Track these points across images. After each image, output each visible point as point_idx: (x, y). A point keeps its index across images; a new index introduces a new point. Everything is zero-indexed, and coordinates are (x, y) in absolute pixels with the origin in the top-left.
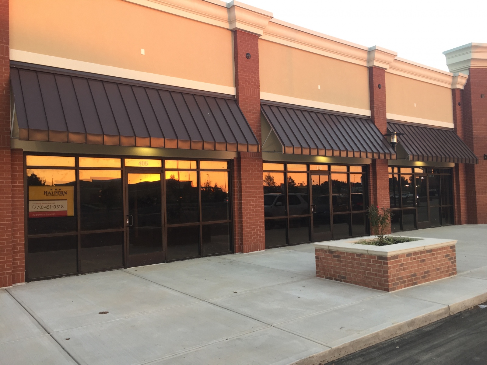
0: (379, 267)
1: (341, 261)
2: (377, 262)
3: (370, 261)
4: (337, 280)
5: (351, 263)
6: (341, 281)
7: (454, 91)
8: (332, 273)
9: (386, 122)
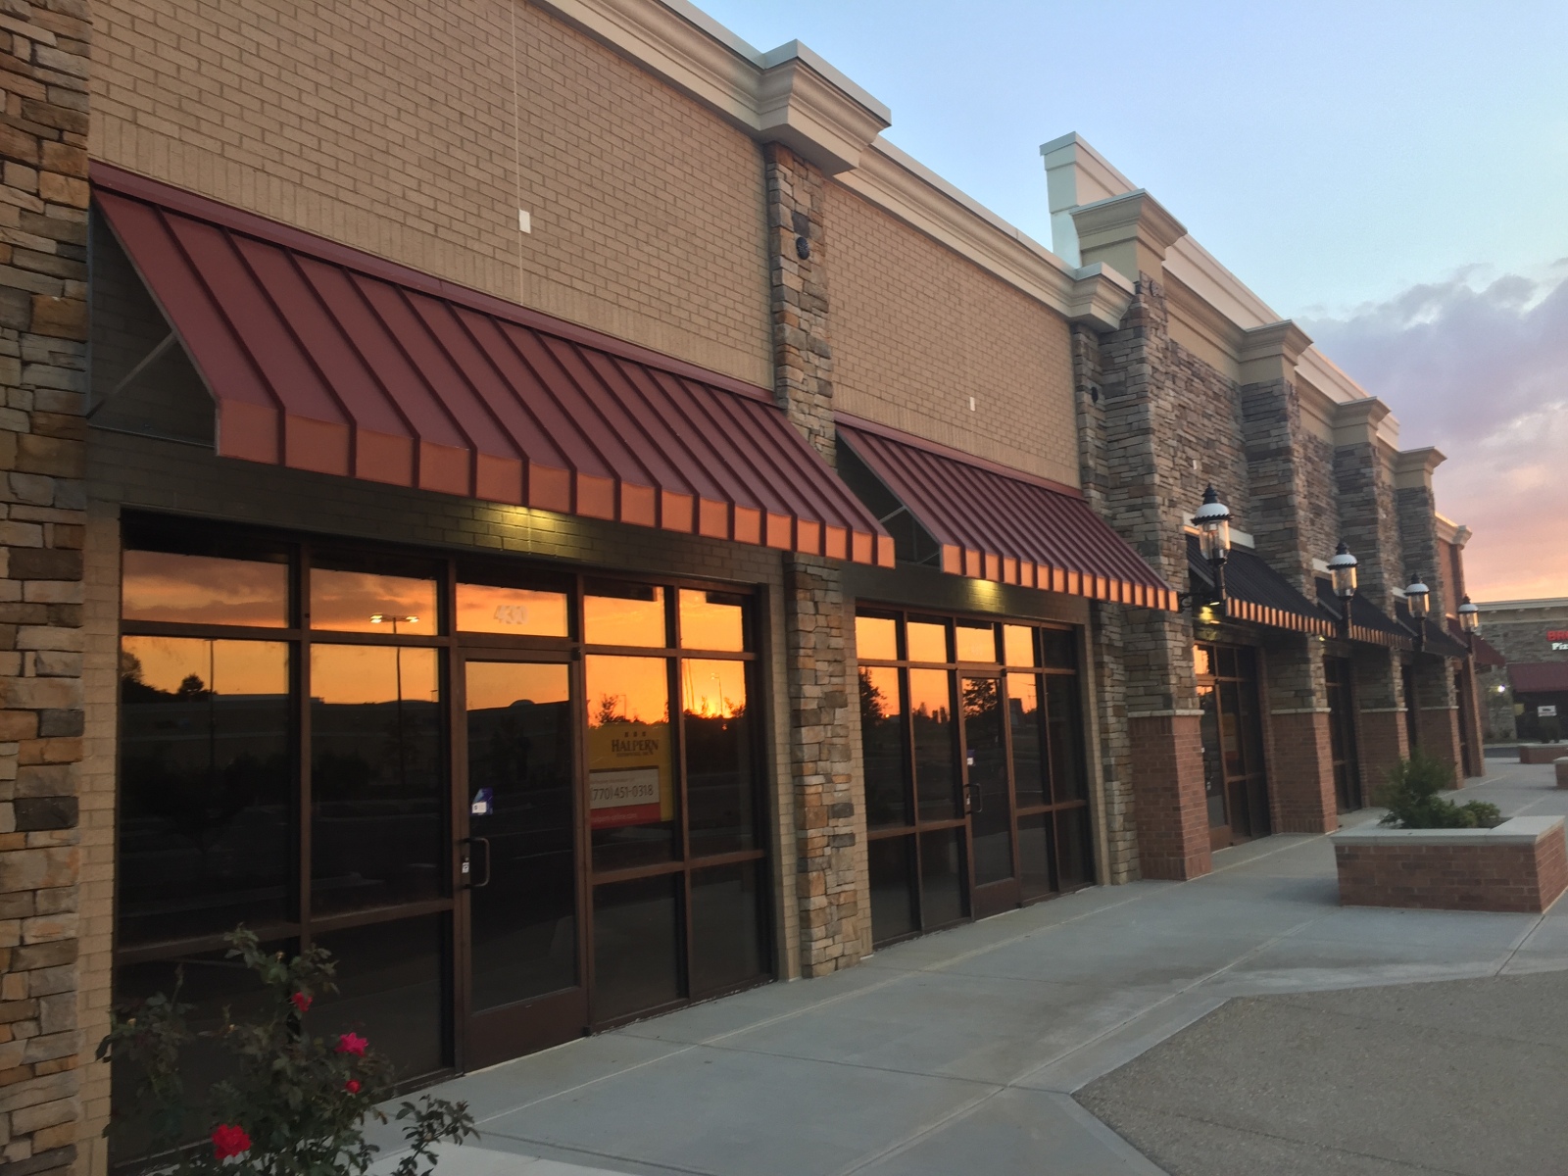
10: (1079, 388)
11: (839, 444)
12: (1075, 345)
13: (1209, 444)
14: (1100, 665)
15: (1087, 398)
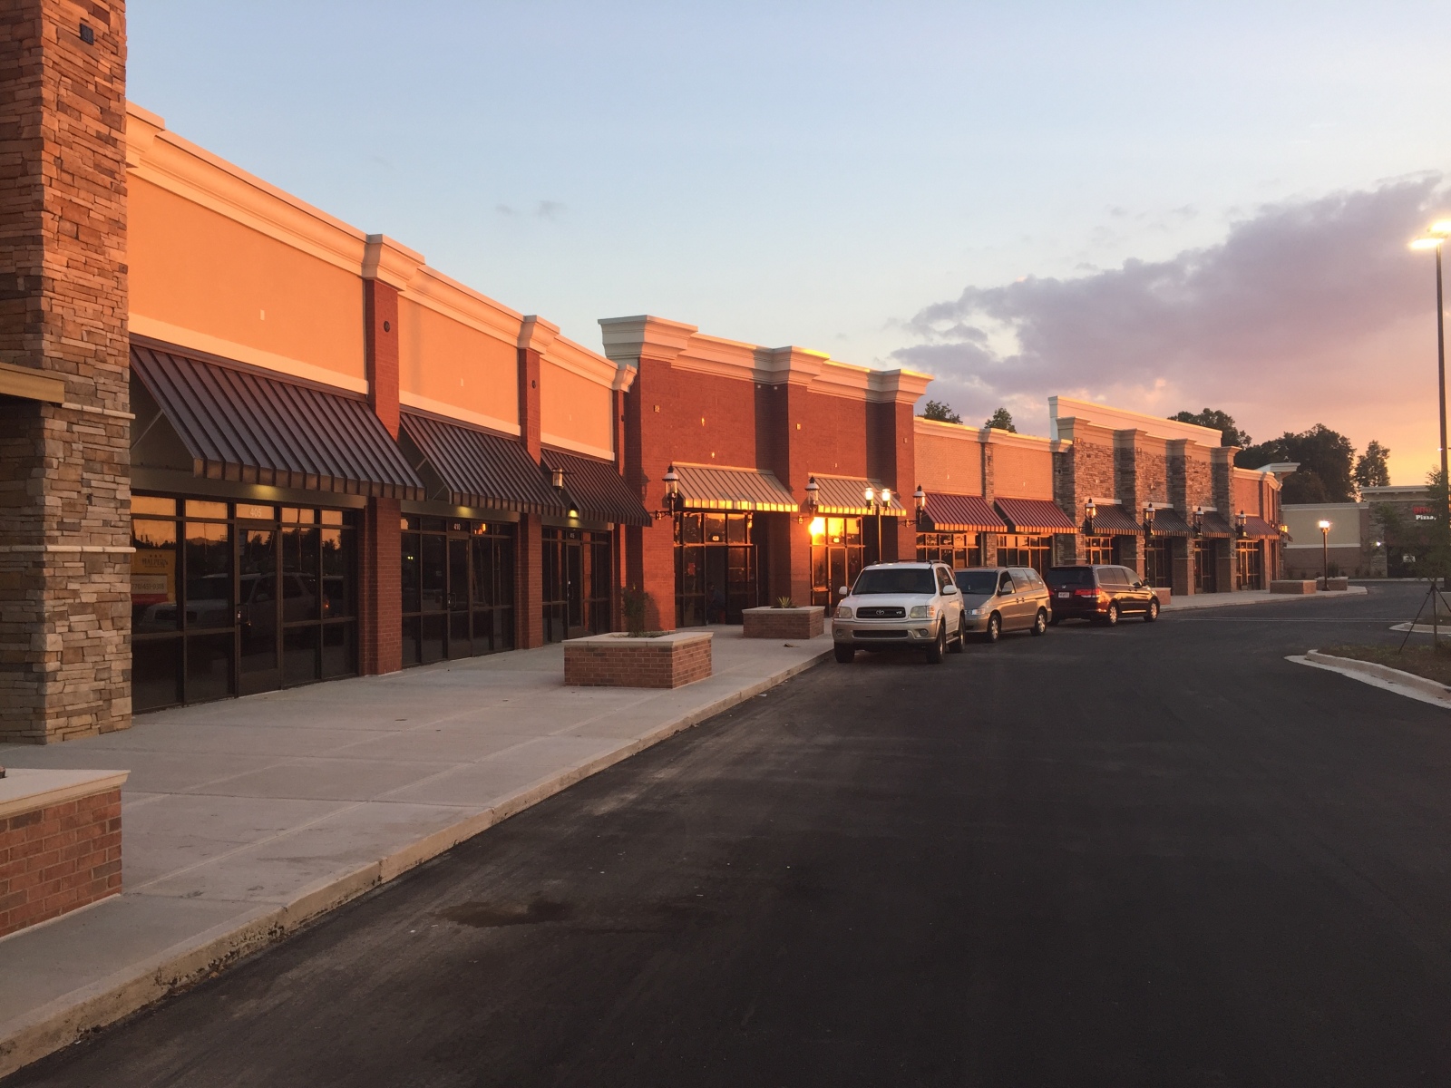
0: (660, 661)
1: (606, 660)
2: (658, 656)
3: (648, 655)
4: (599, 685)
5: (622, 660)
6: (606, 686)
7: (615, 393)
8: (592, 677)
9: (540, 448)
10: (1055, 471)
11: (995, 503)
12: (1054, 459)
13: (1104, 473)
14: (1056, 546)
15: (1057, 473)
